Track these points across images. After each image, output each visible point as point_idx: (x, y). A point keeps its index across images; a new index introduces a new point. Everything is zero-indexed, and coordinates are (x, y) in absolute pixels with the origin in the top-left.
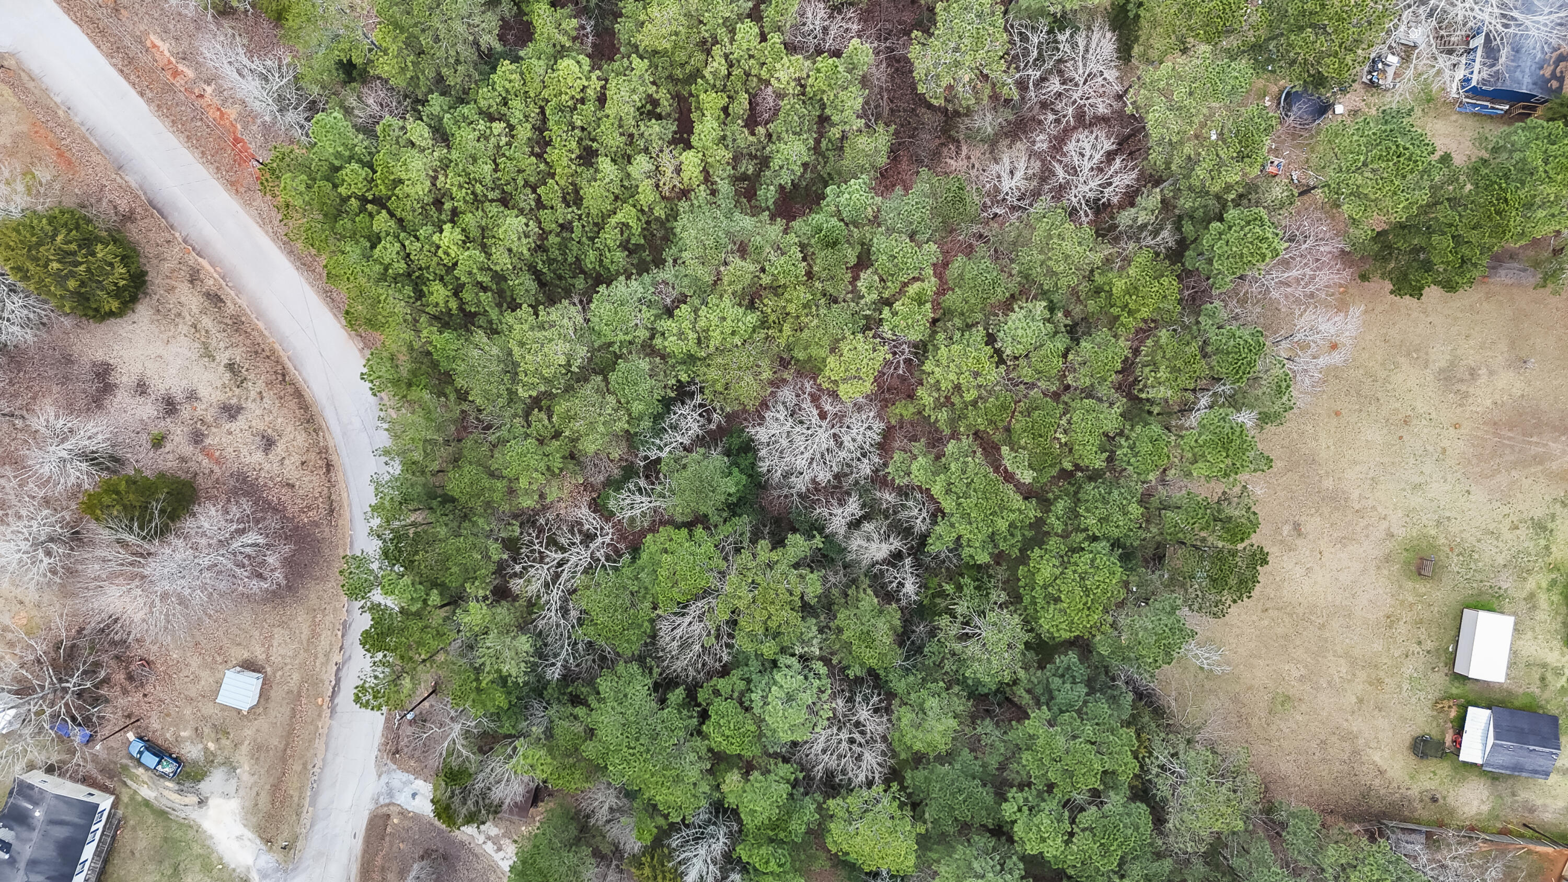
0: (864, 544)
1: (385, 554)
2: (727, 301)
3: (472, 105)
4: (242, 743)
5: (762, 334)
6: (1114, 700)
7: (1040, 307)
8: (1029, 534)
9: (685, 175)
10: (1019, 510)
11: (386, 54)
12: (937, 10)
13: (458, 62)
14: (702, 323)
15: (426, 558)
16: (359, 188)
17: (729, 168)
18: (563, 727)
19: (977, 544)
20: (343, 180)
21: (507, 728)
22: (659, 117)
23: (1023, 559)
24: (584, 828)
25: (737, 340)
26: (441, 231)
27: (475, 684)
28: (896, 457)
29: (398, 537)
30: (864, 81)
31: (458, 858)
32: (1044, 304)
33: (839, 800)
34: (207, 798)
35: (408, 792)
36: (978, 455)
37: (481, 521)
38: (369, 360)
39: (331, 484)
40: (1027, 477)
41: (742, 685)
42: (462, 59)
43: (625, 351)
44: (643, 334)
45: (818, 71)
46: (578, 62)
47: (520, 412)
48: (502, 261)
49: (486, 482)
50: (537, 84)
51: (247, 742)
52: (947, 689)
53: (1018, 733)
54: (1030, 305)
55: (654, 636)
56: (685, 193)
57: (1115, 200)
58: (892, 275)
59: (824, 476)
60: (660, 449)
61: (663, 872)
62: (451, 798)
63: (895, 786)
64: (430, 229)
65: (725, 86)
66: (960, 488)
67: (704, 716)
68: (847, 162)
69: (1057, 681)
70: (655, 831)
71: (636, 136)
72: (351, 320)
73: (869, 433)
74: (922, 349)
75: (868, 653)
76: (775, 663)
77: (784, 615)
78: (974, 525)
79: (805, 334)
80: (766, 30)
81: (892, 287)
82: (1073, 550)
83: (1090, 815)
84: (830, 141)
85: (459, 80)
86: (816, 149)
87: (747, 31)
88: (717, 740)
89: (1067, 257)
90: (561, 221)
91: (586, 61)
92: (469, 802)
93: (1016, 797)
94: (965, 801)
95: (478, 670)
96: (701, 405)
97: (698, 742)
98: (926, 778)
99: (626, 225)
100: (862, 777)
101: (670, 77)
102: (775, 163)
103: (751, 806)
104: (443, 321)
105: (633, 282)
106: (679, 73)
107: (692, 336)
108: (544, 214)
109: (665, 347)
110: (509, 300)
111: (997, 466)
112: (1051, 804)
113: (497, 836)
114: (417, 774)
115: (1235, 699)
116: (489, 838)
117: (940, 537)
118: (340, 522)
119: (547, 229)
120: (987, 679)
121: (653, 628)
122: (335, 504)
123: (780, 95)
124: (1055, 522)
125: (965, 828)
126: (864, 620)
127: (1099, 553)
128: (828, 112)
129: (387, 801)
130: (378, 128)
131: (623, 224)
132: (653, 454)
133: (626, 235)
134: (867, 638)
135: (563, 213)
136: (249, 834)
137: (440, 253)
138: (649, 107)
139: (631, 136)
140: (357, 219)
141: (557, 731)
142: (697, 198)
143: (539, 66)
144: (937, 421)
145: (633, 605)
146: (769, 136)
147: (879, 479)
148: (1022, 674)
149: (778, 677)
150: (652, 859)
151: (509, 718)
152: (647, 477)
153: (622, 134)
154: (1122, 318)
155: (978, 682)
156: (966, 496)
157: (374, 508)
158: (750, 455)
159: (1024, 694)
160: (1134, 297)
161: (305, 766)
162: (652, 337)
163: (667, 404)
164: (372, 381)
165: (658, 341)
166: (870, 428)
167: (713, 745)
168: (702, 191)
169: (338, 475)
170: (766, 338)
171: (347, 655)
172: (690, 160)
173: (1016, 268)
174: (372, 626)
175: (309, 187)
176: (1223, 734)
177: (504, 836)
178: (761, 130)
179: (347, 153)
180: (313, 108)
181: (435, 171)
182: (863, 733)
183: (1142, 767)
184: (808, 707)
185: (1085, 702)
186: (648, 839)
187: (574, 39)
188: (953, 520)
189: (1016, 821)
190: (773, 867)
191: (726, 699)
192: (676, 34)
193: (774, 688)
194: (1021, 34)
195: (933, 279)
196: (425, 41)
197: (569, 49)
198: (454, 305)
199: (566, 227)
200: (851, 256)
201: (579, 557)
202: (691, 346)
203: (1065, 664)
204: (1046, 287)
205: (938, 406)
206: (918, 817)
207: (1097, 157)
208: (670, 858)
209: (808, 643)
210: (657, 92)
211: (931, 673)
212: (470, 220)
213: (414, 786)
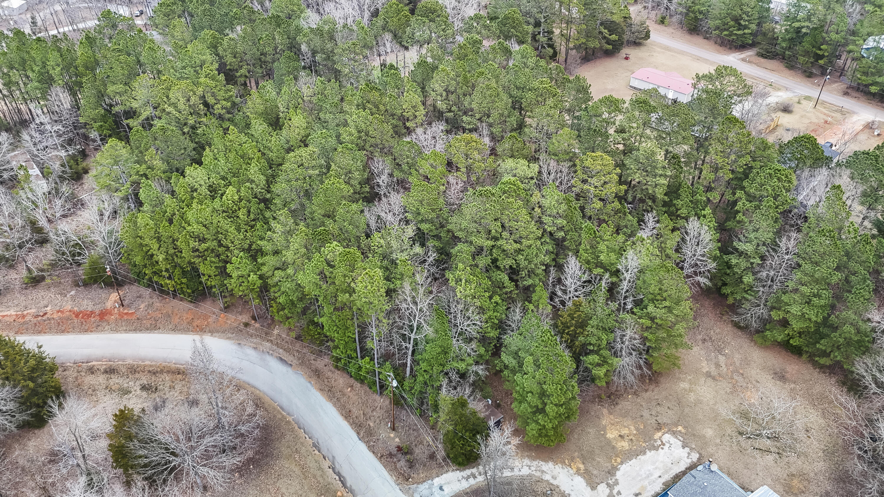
35: (436, 490)
114: (430, 477)
171: (330, 457)
213: (436, 484)
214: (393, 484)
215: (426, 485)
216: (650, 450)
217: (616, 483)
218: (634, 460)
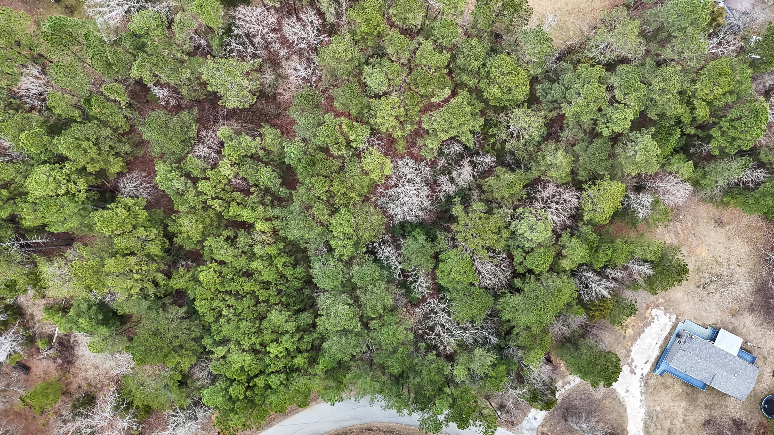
0: (462, 177)
1: (422, 410)
2: (333, 221)
3: (212, 325)
5: (351, 207)
6: (564, 71)
7: (367, 69)
8: (474, 96)
9: (267, 230)
10: (463, 99)
11: (180, 363)
12: (211, 90)
13: (189, 329)
14: (341, 235)
15: (429, 391)
16: (242, 389)
17: (267, 208)
18: (522, 341)
19: (475, 122)
20: (237, 396)
21: (515, 368)
22: (236, 237)
23: (486, 101)
24: (569, 340)
25: (353, 220)
26: (269, 352)
27: (493, 379)
28: (423, 154)
29: (415, 402)
30: (238, 133)
31: (569, 403)
32: (366, 67)
33: (585, 214)
35: (533, 421)
36: (432, 113)
37: (416, 361)
38: (325, 400)
39: (379, 430)
40: (448, 92)
41: (520, 250)
42: (188, 327)
43: (347, 276)
44: (340, 266)
45: (229, 155)
46: (201, 271)
47: (367, 332)
48: (291, 326)
49: (398, 355)
50: (208, 293)
52: (542, 151)
53: (570, 120)
54: (364, 74)
55: (486, 288)
56: (275, 232)
57: (320, 22)
58: (336, 138)
59: (426, 191)
60: (396, 268)
61: (599, 306)
62: (542, 401)
63: (584, 186)
64: (267, 357)
65: (227, 202)
66: (446, 126)
67: (531, 271)
68: (275, 150)
69: (549, 97)
70: (579, 306)
71: (243, 250)
72: (304, 405)
73: (410, 165)
74: (374, 131)
75: (517, 186)
76: (513, 233)
77: (492, 223)
78: (466, 122)
79: (356, 186)
80: (204, 176)
81: (342, 139)
82: (488, 76)
83: (618, 93)
84: (265, 156)
85: (198, 330)
86: (267, 164)
87: (202, 186)
88: (545, 267)
89: (345, 51)
90: (276, 294)
91: (201, 267)
92: (546, 393)
93: (601, 128)
94: (599, 153)
95: (487, 376)
96: (380, 244)
97: (543, 278)
98: (583, 170)
99: (284, 263)
100: (576, 201)
101: (217, 228)
102: (270, 185)
103: (579, 257)
104: (313, 361)
105: (314, 265)
106: (216, 223)
107: (346, 242)
108: (272, 301)
109: (348, 256)
110: (308, 327)
111: (440, 105)
112: (608, 111)
113: (562, 382)
114: (525, 415)
115: (570, 13)
116: (563, 387)
117: (467, 140)
118: (398, 429)
119: (279, 301)
120: (542, 130)
121: (483, 288)
122: (388, 430)
123: (236, 176)
124: (472, 83)
125: (612, 156)
126: (501, 185)
127: (492, 64)
128: (249, 154)
129: (535, 432)
130: (214, 373)
131: (283, 265)
132: (398, 271)
133: (289, 264)
134: (510, 185)
135: (272, 291)
137: (280, 356)
138: (229, 241)
139: (243, 252)
140: (256, 392)
141: (523, 344)
142: (278, 226)
143: (199, 290)
144: (410, 130)
145: (470, 296)
146: (256, 186)
147: (433, 164)
148: (542, 113)
149: (520, 232)
150: (591, 310)
151: (510, 366)
152: (408, 277)
153: (241, 256)
154: (380, 30)
155: (541, 136)
156: (451, 123)
157: (399, 411)
158: (406, 225)
159: (551, 114)
160: (371, 22)
162: (342, 261)
163: (377, 260)
164: (336, 401)
165: (345, 258)
166: (407, 164)
167: (546, 270)
168: (276, 223)
169: (375, 426)
170: (354, 206)
172: (260, 226)
173: (345, 77)
174: (456, 423)
175: (236, 413)
176: (587, 22)
177: (563, 379)
178: (252, 189)
179: (224, 392)
180: (198, 404)
181: (240, 349)
182: (554, 196)
183: (599, 64)
184: (538, 220)
185: (563, 85)
186: (582, 310)
187: (189, 271)
188: (461, 132)
189: (613, 130)
190: (609, 252)
191: (525, 259)
192: (197, 221)
193: (525, 235)
194: (229, 52)
195: (342, 119)
196: (176, 343)
197: (194, 274)
198: (306, 355)
199: (279, 292)
200: (322, 155)
201: (442, 318)
202: (350, 243)
203: (541, 91)
204: (357, 64)
205: (403, 129)
206: (602, 178)
207: (298, 26)
208: (592, 301)
209: (506, 214)
210: (223, 236)
211: (533, 157)
212: (268, 337)
213: (531, 418)
214: (507, 432)
215: (525, 421)
216: (646, 327)
217: (633, 361)
218: (639, 340)
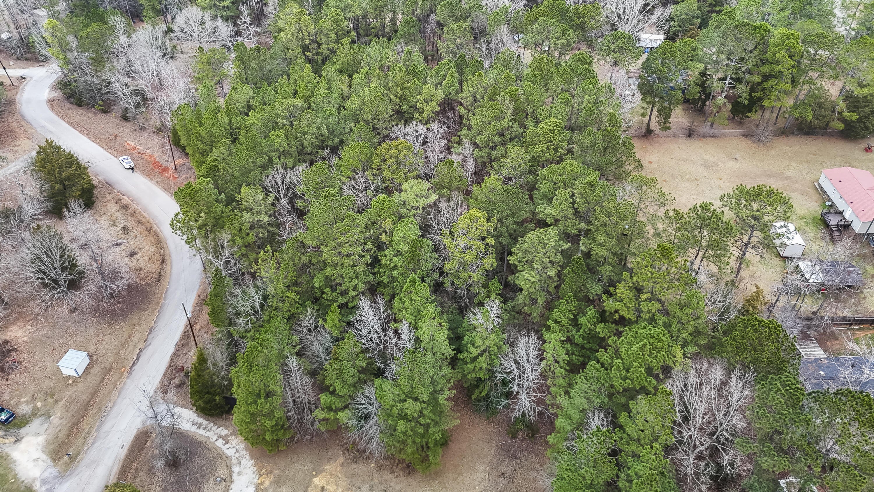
4: (60, 401)
34: (22, 438)
39: (163, 267)
51: (64, 400)
113: (226, 435)
116: (220, 437)
122: (162, 276)
136: (44, 457)
161: (100, 409)
169: (168, 264)
171: (148, 343)
177: (232, 434)
